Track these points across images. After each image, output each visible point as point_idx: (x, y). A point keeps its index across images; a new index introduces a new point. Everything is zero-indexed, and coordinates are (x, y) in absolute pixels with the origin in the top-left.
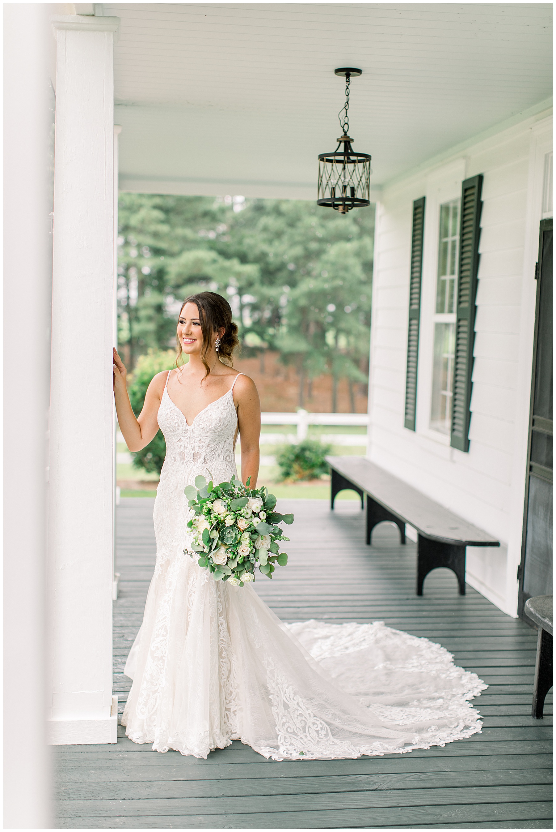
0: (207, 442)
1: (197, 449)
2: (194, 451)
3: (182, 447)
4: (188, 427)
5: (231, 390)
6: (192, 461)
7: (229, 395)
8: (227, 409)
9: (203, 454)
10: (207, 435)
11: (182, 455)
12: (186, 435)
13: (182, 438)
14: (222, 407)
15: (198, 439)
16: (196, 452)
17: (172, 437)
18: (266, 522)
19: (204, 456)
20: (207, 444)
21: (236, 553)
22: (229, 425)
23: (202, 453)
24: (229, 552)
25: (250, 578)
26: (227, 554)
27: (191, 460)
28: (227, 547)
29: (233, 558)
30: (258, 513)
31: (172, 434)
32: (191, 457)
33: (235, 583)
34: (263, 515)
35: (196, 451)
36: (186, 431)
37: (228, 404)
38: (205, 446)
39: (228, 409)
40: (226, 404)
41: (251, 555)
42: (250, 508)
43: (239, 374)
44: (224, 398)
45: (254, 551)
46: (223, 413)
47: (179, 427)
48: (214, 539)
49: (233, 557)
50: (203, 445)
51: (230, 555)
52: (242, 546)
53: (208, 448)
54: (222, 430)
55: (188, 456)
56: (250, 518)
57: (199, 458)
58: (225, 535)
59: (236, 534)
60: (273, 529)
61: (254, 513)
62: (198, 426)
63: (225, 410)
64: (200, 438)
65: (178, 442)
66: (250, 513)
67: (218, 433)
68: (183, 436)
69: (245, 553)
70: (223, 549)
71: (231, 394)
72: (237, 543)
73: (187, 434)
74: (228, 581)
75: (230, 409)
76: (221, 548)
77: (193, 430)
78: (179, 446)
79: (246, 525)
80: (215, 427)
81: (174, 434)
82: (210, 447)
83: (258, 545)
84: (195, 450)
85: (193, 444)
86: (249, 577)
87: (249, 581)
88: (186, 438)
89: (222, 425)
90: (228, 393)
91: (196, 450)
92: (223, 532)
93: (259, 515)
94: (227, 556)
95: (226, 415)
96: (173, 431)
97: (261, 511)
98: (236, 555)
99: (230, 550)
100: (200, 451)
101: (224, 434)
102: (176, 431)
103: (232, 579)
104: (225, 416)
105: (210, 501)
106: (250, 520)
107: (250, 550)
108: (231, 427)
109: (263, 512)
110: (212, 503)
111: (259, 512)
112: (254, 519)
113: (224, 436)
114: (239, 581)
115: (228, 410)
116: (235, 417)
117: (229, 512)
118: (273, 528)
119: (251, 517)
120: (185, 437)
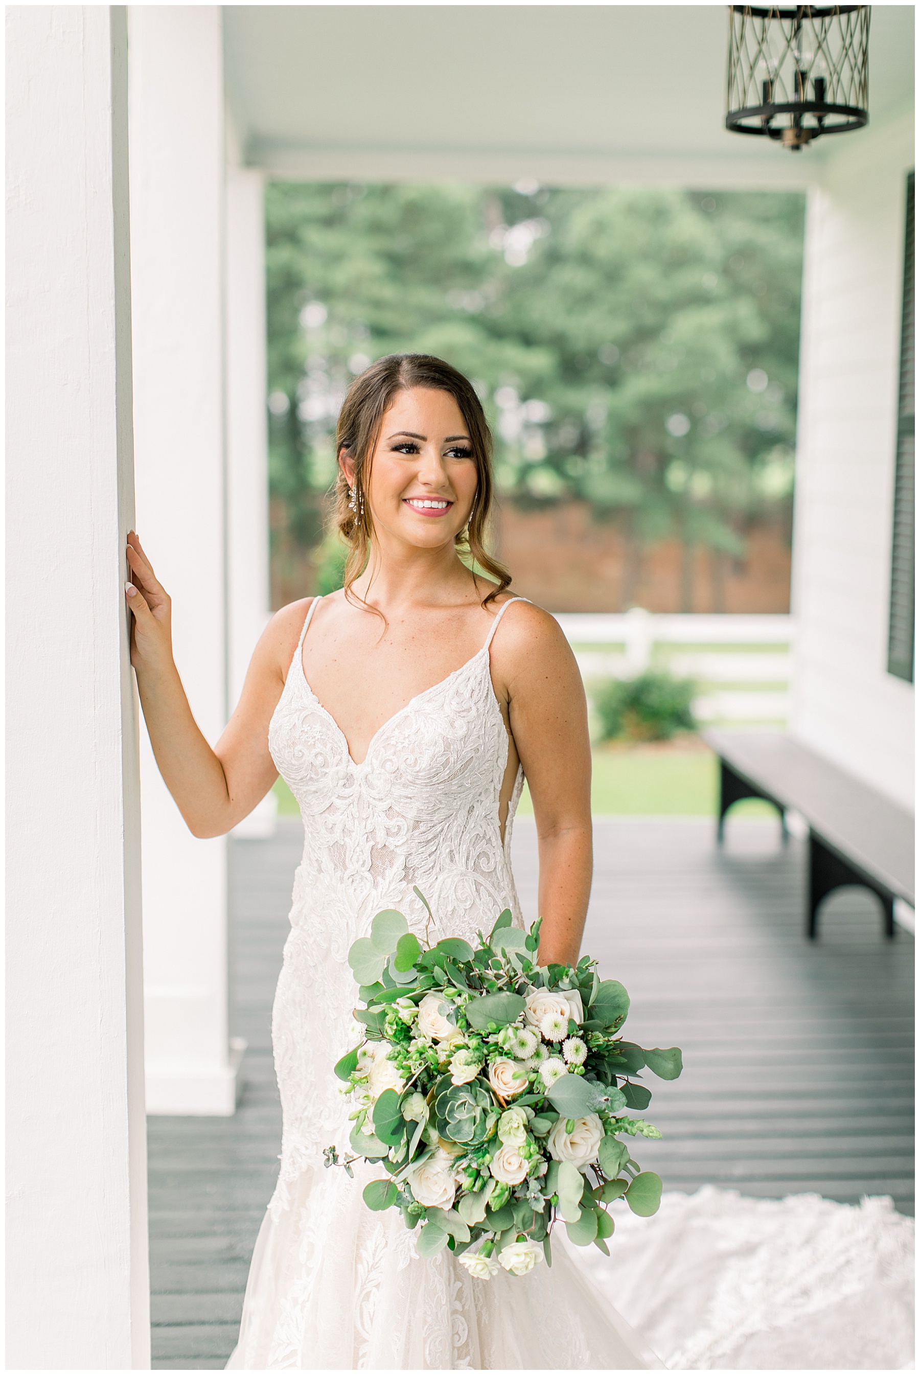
0: (411, 814)
1: (381, 835)
2: (372, 843)
3: (338, 830)
4: (353, 768)
5: (484, 651)
6: (367, 874)
7: (477, 666)
8: (469, 710)
9: (401, 852)
10: (408, 792)
11: (338, 851)
12: (347, 792)
13: (338, 802)
14: (454, 706)
15: (384, 805)
16: (379, 846)
17: (310, 797)
18: (582, 1076)
19: (403, 858)
20: (412, 822)
21: (485, 1173)
22: (478, 758)
23: (398, 851)
24: (463, 1169)
25: (528, 1260)
26: (458, 1173)
27: (363, 869)
28: (457, 1151)
29: (475, 1189)
30: (561, 1043)
31: (308, 788)
32: (364, 862)
33: (482, 1270)
34: (575, 1052)
35: (377, 843)
36: (349, 779)
37: (475, 693)
38: (406, 826)
39: (474, 708)
40: (468, 696)
41: (534, 1185)
42: (536, 1023)
43: (510, 601)
44: (463, 676)
45: (544, 1168)
46: (456, 724)
47: (328, 767)
48: (418, 1123)
49: (474, 1185)
50: (399, 823)
51: (466, 1182)
52: (503, 1154)
53: (417, 832)
54: (455, 775)
55: (355, 857)
56: (535, 1057)
57: (387, 863)
58: (451, 1111)
59: (484, 1111)
60: (606, 1100)
61: (548, 1043)
62: (383, 766)
63: (464, 714)
64: (389, 801)
65: (326, 815)
66: (532, 1042)
67: (441, 786)
68: (339, 797)
69: (512, 1176)
70: (442, 1158)
71: (483, 662)
72: (489, 1141)
73: (350, 790)
74: (461, 1262)
75: (481, 710)
76: (437, 1154)
77: (369, 777)
78: (330, 826)
79: (518, 1082)
80: (433, 768)
81: (313, 788)
82: (422, 829)
83: (557, 1149)
84: (374, 839)
85: (369, 822)
86: (523, 1257)
87: (527, 1267)
88: (347, 801)
89: (452, 760)
90: (474, 659)
91: (378, 840)
92: (444, 1102)
93: (561, 1052)
94: (456, 1180)
95: (465, 729)
96: (311, 778)
97: (568, 1037)
98: (485, 1178)
99: (464, 1163)
100: (392, 842)
101: (462, 789)
102: (317, 780)
103: (470, 1258)
104: (461, 732)
105: (409, 998)
106: (532, 1064)
107: (527, 1167)
108: (485, 767)
109: (575, 1042)
110: (417, 1005)
111: (564, 1041)
112: (545, 1062)
113: (463, 795)
114: (493, 1266)
115: (473, 713)
116: (499, 733)
117: (466, 1035)
118: (605, 1094)
119: (537, 1054)
120: (346, 798)
